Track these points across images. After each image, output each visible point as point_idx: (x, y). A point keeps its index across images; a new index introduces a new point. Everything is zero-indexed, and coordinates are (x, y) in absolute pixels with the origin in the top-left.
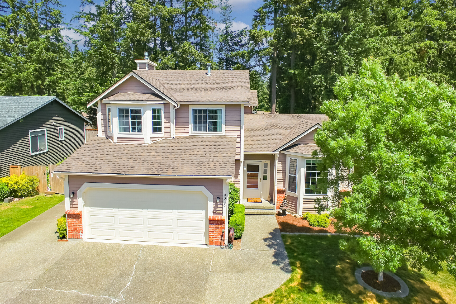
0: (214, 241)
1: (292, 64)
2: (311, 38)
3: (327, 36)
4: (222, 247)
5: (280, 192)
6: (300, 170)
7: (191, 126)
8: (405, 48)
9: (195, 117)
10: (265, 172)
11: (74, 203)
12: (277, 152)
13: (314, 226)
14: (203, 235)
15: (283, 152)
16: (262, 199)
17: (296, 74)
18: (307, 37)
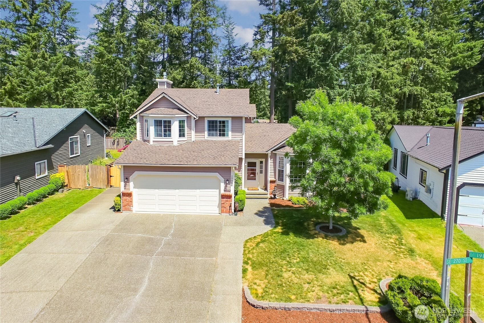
0: (225, 210)
1: (290, 77)
2: (305, 55)
3: (320, 54)
4: (230, 214)
5: (272, 182)
6: (286, 165)
7: (206, 133)
8: (391, 63)
9: (209, 126)
10: (261, 167)
11: (127, 186)
12: (270, 152)
13: (296, 204)
14: (217, 207)
15: (274, 152)
16: (259, 188)
17: (293, 87)
18: (302, 54)
